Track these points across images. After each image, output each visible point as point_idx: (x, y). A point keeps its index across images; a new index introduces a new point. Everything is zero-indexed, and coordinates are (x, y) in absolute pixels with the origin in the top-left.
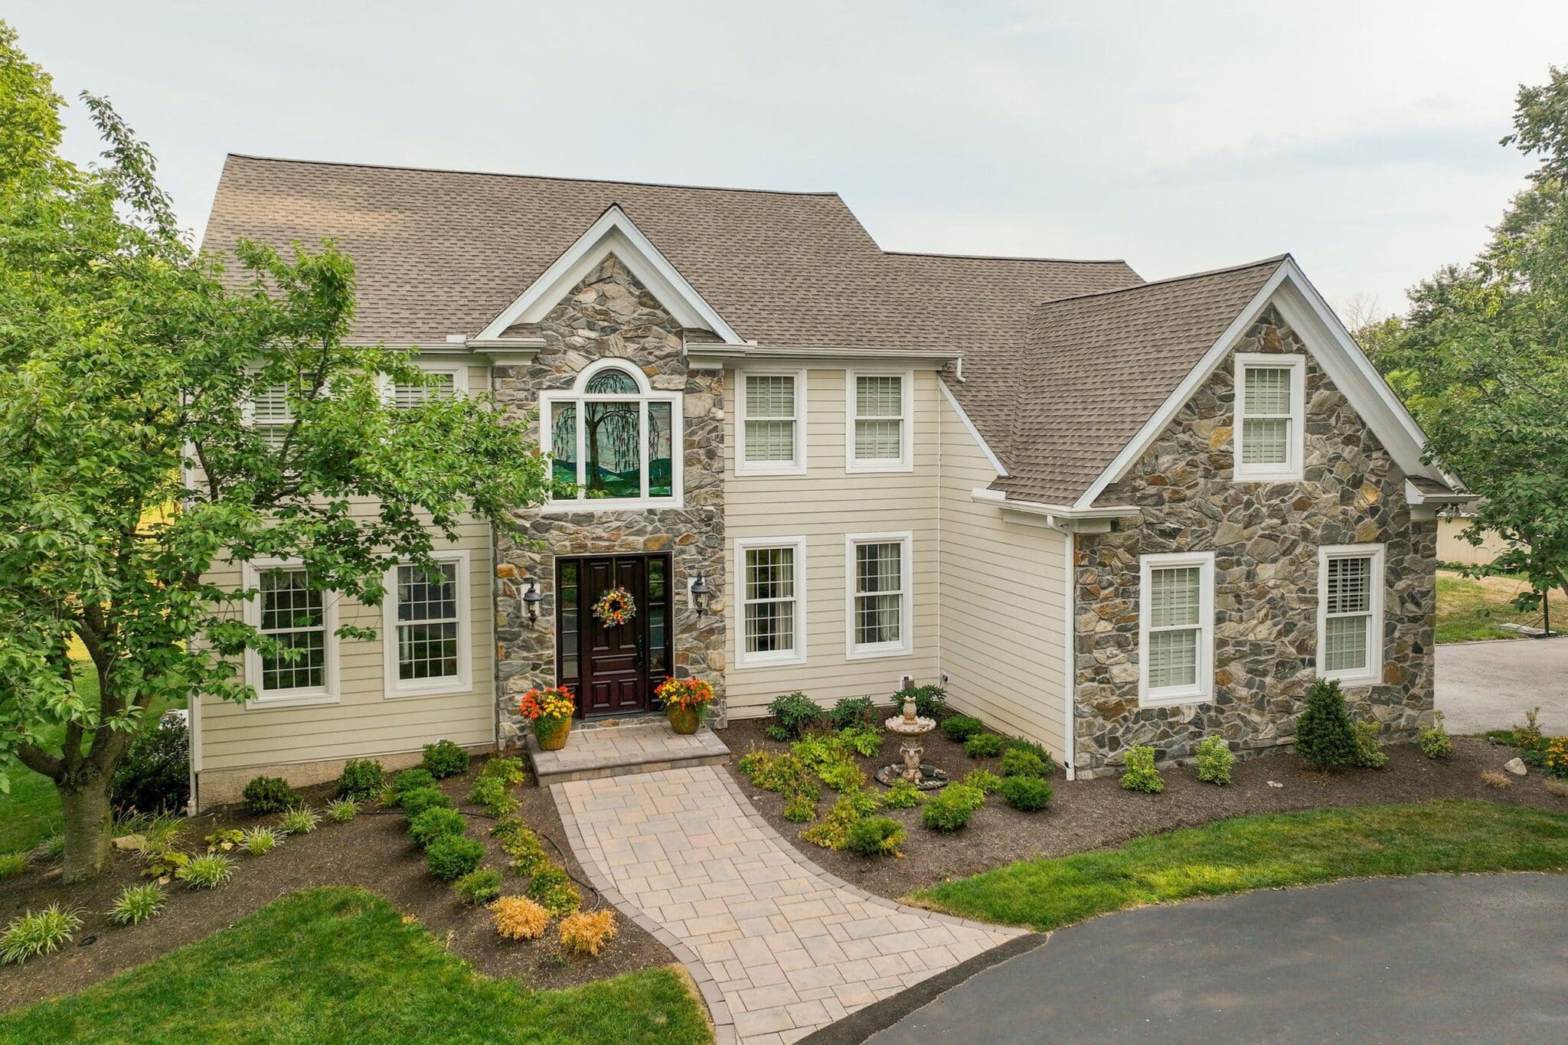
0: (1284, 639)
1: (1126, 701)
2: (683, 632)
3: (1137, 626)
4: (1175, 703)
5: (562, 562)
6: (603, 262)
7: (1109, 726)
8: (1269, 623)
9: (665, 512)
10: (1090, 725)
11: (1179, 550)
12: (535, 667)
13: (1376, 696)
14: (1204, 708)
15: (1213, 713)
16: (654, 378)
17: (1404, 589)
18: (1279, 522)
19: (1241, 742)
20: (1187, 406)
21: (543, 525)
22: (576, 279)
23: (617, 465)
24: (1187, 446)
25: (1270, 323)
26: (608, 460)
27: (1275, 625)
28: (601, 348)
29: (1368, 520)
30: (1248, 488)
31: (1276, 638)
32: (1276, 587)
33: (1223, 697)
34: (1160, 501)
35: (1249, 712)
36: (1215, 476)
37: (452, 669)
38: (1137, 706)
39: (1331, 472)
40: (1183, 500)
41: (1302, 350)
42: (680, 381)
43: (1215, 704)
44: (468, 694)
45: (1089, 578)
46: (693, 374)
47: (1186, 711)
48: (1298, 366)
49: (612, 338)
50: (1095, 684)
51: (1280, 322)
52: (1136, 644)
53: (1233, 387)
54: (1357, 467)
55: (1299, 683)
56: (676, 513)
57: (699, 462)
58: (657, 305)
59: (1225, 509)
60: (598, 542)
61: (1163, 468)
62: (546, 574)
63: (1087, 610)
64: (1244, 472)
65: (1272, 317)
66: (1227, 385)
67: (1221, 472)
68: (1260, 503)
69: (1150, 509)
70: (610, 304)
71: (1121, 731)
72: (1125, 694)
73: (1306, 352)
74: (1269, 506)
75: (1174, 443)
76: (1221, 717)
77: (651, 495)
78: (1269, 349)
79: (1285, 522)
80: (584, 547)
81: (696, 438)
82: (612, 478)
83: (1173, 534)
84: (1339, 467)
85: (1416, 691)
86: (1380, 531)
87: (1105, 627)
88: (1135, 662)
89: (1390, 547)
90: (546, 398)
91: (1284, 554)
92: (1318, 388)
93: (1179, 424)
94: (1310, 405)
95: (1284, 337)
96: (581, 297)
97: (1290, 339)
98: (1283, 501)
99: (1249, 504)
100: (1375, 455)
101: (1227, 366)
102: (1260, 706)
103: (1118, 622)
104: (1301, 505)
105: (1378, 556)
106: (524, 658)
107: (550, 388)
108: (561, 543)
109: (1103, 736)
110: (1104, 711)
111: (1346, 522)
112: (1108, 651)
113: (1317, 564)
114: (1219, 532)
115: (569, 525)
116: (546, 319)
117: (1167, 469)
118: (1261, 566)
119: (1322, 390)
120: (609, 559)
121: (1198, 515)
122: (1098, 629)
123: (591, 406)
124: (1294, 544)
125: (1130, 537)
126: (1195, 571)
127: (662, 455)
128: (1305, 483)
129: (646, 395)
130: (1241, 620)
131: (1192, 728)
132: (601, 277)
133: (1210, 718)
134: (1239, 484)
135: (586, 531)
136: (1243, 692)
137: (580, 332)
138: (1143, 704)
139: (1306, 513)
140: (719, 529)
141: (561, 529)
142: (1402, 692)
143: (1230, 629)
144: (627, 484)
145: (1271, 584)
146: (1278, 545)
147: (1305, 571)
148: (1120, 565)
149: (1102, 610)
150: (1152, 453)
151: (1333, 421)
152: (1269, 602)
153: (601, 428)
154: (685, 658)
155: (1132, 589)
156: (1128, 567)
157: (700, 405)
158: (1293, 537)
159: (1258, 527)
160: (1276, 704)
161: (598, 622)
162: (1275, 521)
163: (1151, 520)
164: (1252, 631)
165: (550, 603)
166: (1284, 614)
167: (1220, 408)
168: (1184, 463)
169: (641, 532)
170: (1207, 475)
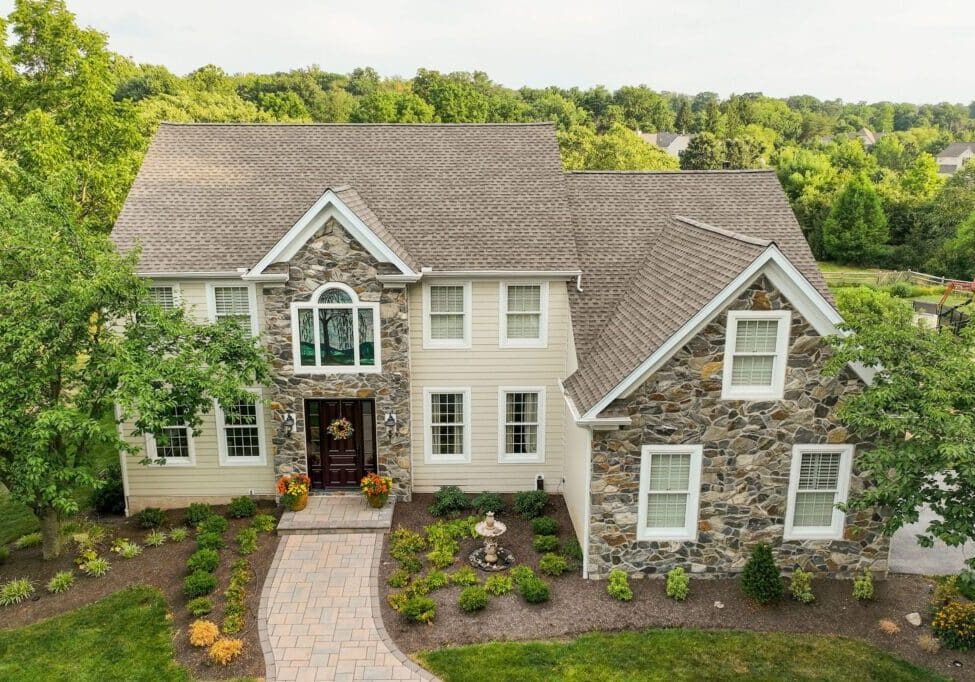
0: (757, 504)
1: (627, 535)
2: (382, 445)
3: (637, 490)
4: (665, 540)
5: (308, 402)
6: (326, 223)
7: (613, 549)
8: (745, 494)
9: (369, 375)
10: (598, 548)
11: (673, 443)
12: (294, 460)
13: (835, 547)
14: (689, 544)
15: (695, 548)
16: (361, 294)
17: (867, 477)
18: (758, 427)
19: (717, 568)
20: (685, 348)
21: (296, 380)
22: (310, 234)
23: (341, 345)
24: (682, 375)
25: (761, 289)
26: (335, 343)
27: (751, 495)
28: (327, 276)
29: (839, 428)
30: (732, 404)
31: (750, 504)
32: (752, 470)
33: (704, 539)
34: (658, 411)
35: (725, 549)
36: (705, 395)
37: (256, 452)
38: (635, 539)
39: (808, 394)
40: (678, 411)
41: (789, 307)
42: (377, 296)
43: (697, 542)
44: (265, 467)
45: (600, 459)
46: (387, 291)
47: (673, 546)
48: (785, 319)
49: (333, 270)
50: (603, 524)
51: (770, 287)
52: (636, 501)
53: (724, 335)
54: (833, 391)
55: (769, 534)
56: (377, 376)
57: (391, 345)
58: (362, 248)
59: (712, 417)
60: (328, 391)
61: (662, 390)
62: (298, 408)
63: (597, 479)
64: (730, 392)
65: (763, 285)
66: (720, 334)
67: (710, 393)
68: (743, 414)
69: (650, 416)
70: (331, 250)
71: (622, 553)
72: (625, 531)
73: (792, 309)
74: (750, 416)
75: (673, 373)
76: (702, 551)
77: (361, 364)
78: (757, 306)
79: (764, 427)
80: (320, 394)
81: (389, 331)
82: (339, 353)
83: (668, 433)
84: (815, 391)
85: (873, 546)
86: (849, 436)
87: (612, 489)
88: (635, 511)
89: (858, 448)
90: (294, 307)
91: (762, 448)
92: (801, 335)
93: (677, 360)
94: (792, 347)
95: (773, 299)
96: (314, 245)
97: (779, 300)
98: (763, 413)
99: (733, 415)
100: (850, 382)
101: (721, 320)
102: (734, 546)
103: (622, 486)
104: (779, 416)
105: (847, 452)
106: (289, 455)
107: (296, 300)
108: (306, 391)
109: (608, 555)
110: (608, 540)
111: (819, 429)
112: (614, 505)
113: (790, 457)
114: (706, 433)
115: (311, 381)
116: (292, 259)
117: (666, 390)
118: (741, 456)
119: (805, 336)
120: (338, 401)
121: (690, 421)
122: (606, 490)
123: (323, 311)
124: (771, 443)
125: (634, 434)
126: (687, 457)
127: (368, 340)
128: (784, 401)
129: (356, 304)
130: (722, 490)
131: (678, 556)
132: (326, 231)
133: (692, 551)
134: (725, 401)
135: (321, 384)
136: (721, 536)
137: (314, 267)
138: (640, 537)
139: (783, 422)
140: (405, 386)
141: (306, 383)
142: (860, 546)
143: (711, 496)
144: (346, 358)
145: (748, 468)
146: (757, 443)
147: (779, 461)
148: (625, 451)
149: (609, 479)
150: (655, 379)
151: (813, 358)
152: (746, 479)
153: (330, 324)
154: (384, 460)
155: (634, 466)
156: (633, 453)
157: (391, 311)
158: (770, 438)
159: (741, 430)
160: (748, 546)
161: (331, 437)
162: (757, 427)
163: (651, 423)
164: (731, 497)
165: (302, 425)
166: (759, 488)
167: (712, 349)
168: (679, 386)
169: (354, 386)
170: (699, 394)
